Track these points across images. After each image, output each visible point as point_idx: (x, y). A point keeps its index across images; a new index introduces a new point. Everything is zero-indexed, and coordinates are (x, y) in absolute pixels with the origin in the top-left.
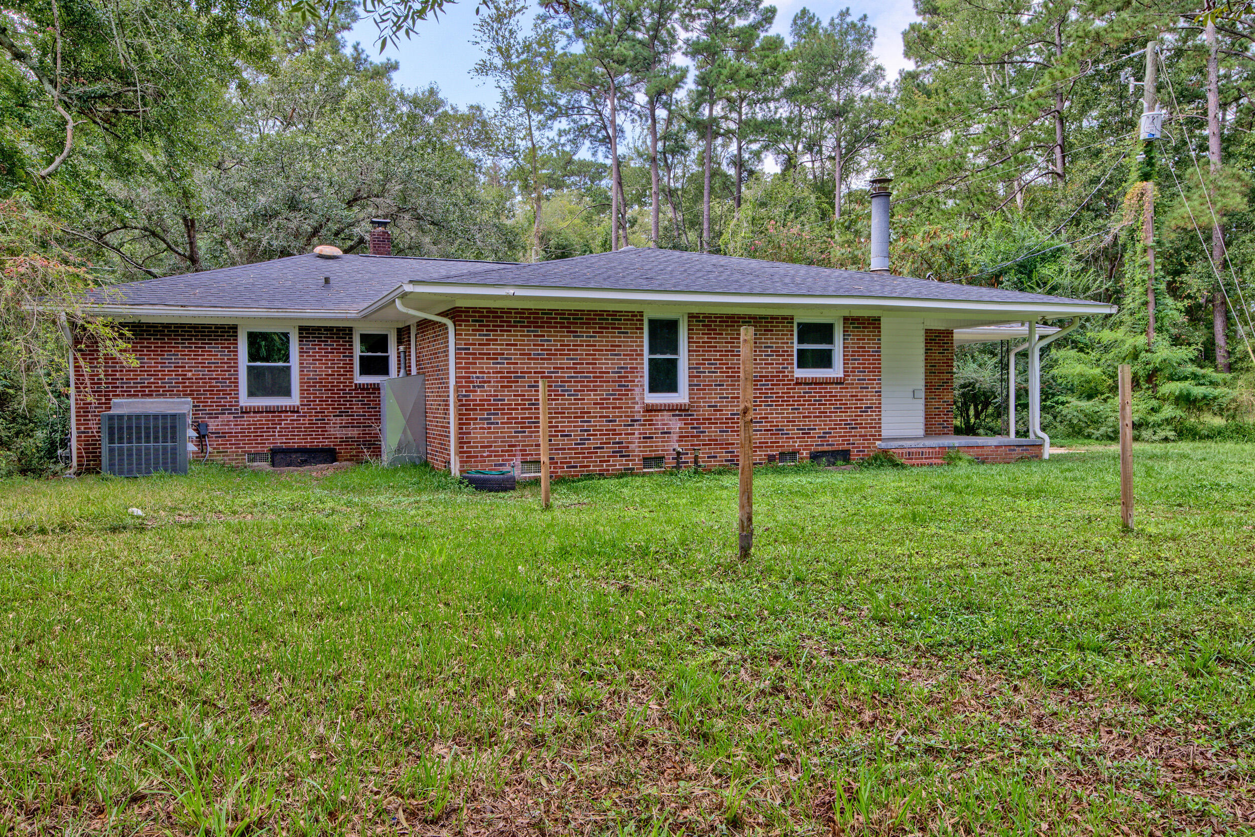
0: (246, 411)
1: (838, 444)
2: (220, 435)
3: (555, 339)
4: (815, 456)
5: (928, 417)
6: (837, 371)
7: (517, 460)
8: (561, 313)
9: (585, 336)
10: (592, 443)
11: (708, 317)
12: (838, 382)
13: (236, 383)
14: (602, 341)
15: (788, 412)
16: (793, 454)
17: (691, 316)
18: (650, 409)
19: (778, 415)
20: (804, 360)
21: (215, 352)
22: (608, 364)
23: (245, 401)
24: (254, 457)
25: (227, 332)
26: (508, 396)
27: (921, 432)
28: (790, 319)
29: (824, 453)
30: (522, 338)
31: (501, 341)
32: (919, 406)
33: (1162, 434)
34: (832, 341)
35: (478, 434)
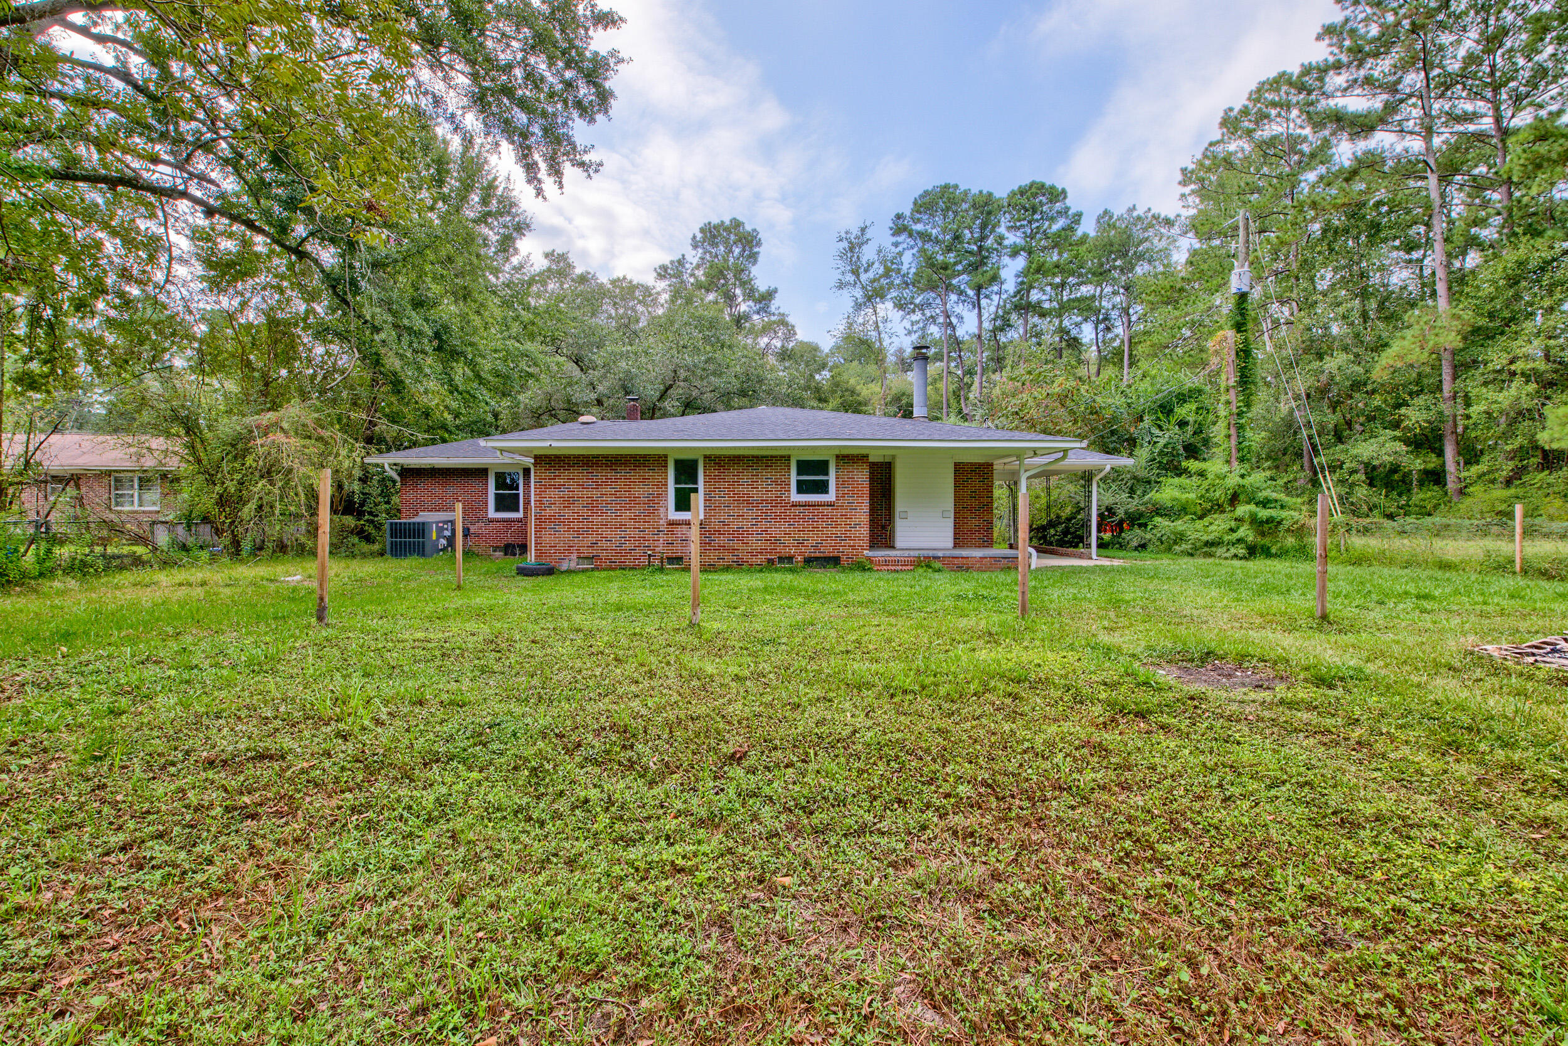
0: (492, 521)
1: (828, 551)
2: (478, 535)
3: (600, 475)
4: (808, 561)
5: (957, 533)
6: (831, 497)
7: (574, 556)
8: (606, 457)
9: (622, 473)
11: (719, 457)
12: (830, 505)
13: (486, 503)
14: (635, 475)
15: (784, 527)
16: (790, 559)
17: (705, 457)
18: (672, 523)
19: (778, 529)
20: (802, 488)
21: (475, 485)
22: (641, 491)
23: (492, 514)
24: (496, 549)
25: (481, 473)
26: (567, 513)
27: (951, 544)
28: (788, 458)
29: (817, 559)
30: (578, 474)
31: (563, 477)
32: (950, 524)
33: (1233, 551)
34: (827, 474)
35: (548, 538)
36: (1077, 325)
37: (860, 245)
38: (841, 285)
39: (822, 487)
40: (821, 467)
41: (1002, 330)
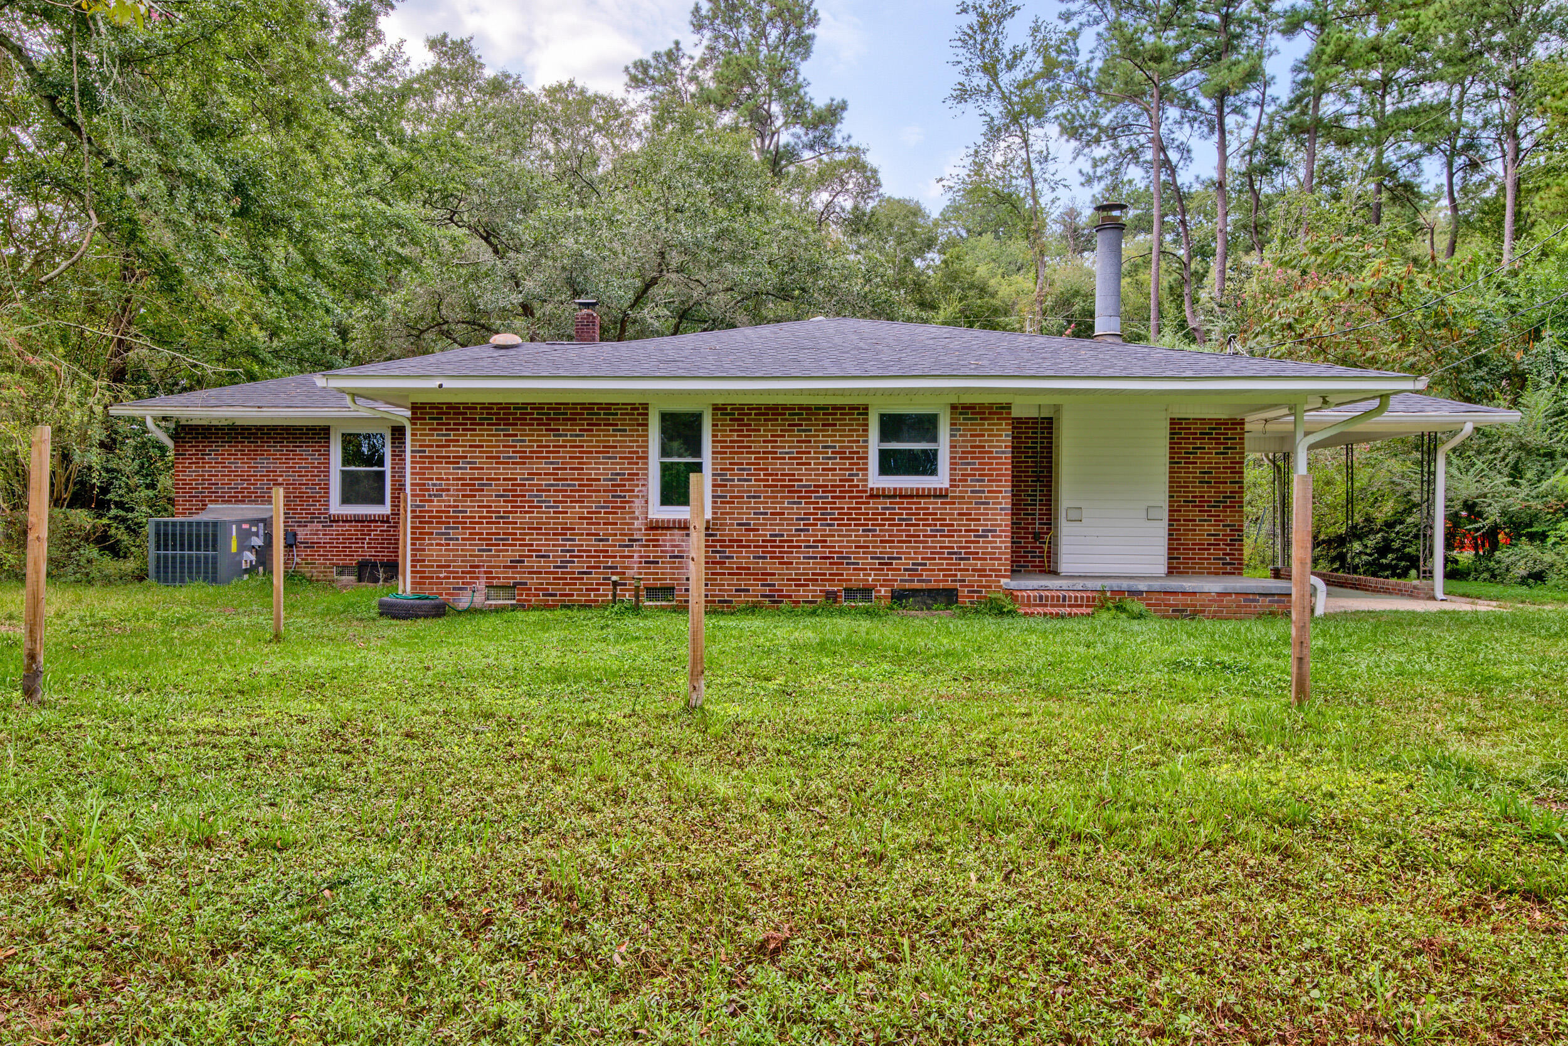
0: (335, 520)
1: (936, 579)
2: (311, 545)
3: (529, 438)
4: (899, 597)
5: (1174, 549)
6: (941, 480)
7: (481, 584)
8: (538, 407)
9: (569, 435)
10: (577, 566)
11: (740, 408)
12: (940, 495)
13: (327, 489)
14: (592, 440)
15: (856, 534)
16: (866, 592)
17: (716, 408)
18: (655, 527)
19: (843, 539)
20: (890, 463)
21: (307, 456)
22: (600, 469)
23: (336, 507)
24: (343, 570)
25: (318, 434)
26: (470, 507)
27: (1162, 569)
28: (864, 410)
29: (915, 592)
30: (490, 438)
31: (463, 441)
32: (1161, 530)
34: (934, 439)
35: (434, 552)
36: (1413, 159)
37: (1000, 19)
38: (963, 94)
39: (925, 463)
40: (925, 425)
41: (1264, 171)
